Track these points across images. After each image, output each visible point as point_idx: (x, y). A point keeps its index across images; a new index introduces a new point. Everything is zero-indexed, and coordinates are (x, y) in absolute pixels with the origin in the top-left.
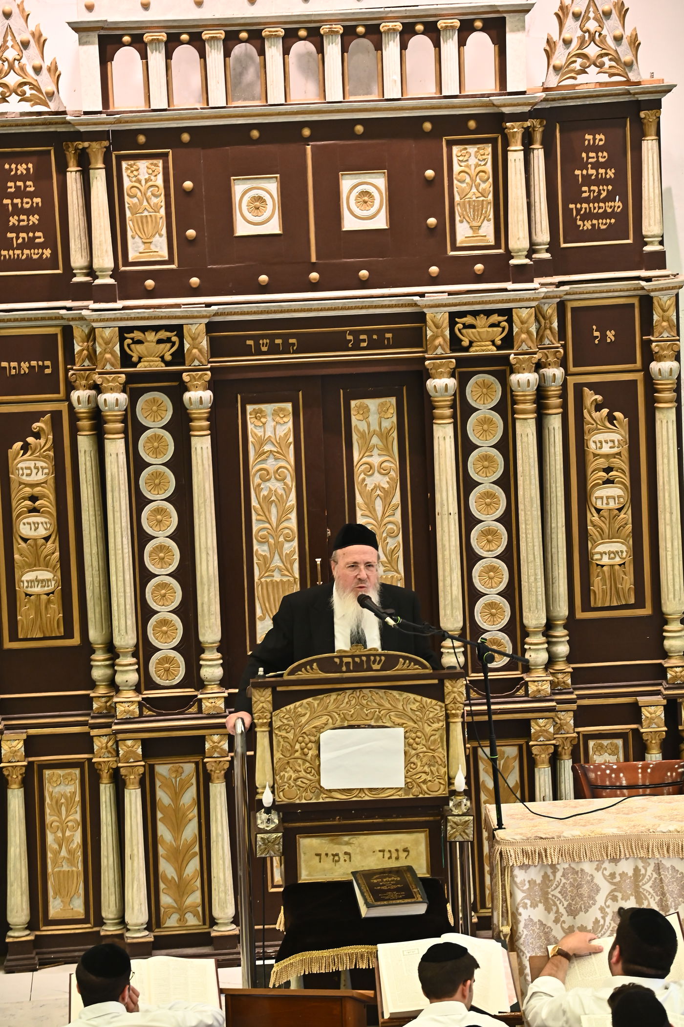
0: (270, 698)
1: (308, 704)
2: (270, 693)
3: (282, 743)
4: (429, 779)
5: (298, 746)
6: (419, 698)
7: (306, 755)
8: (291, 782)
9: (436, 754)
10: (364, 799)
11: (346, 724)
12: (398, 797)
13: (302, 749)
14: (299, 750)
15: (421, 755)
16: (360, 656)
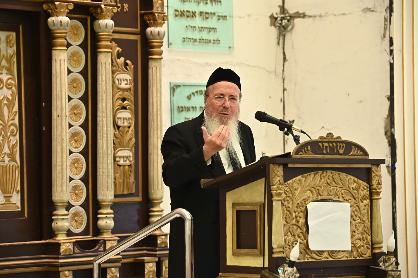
0: (282, 174)
1: (299, 180)
2: (282, 169)
3: (286, 212)
4: (362, 244)
5: (294, 216)
6: (356, 179)
7: (298, 222)
8: (290, 244)
9: (365, 225)
10: (328, 260)
11: (319, 198)
12: (346, 259)
13: (296, 217)
14: (295, 218)
15: (358, 225)
16: (332, 142)
